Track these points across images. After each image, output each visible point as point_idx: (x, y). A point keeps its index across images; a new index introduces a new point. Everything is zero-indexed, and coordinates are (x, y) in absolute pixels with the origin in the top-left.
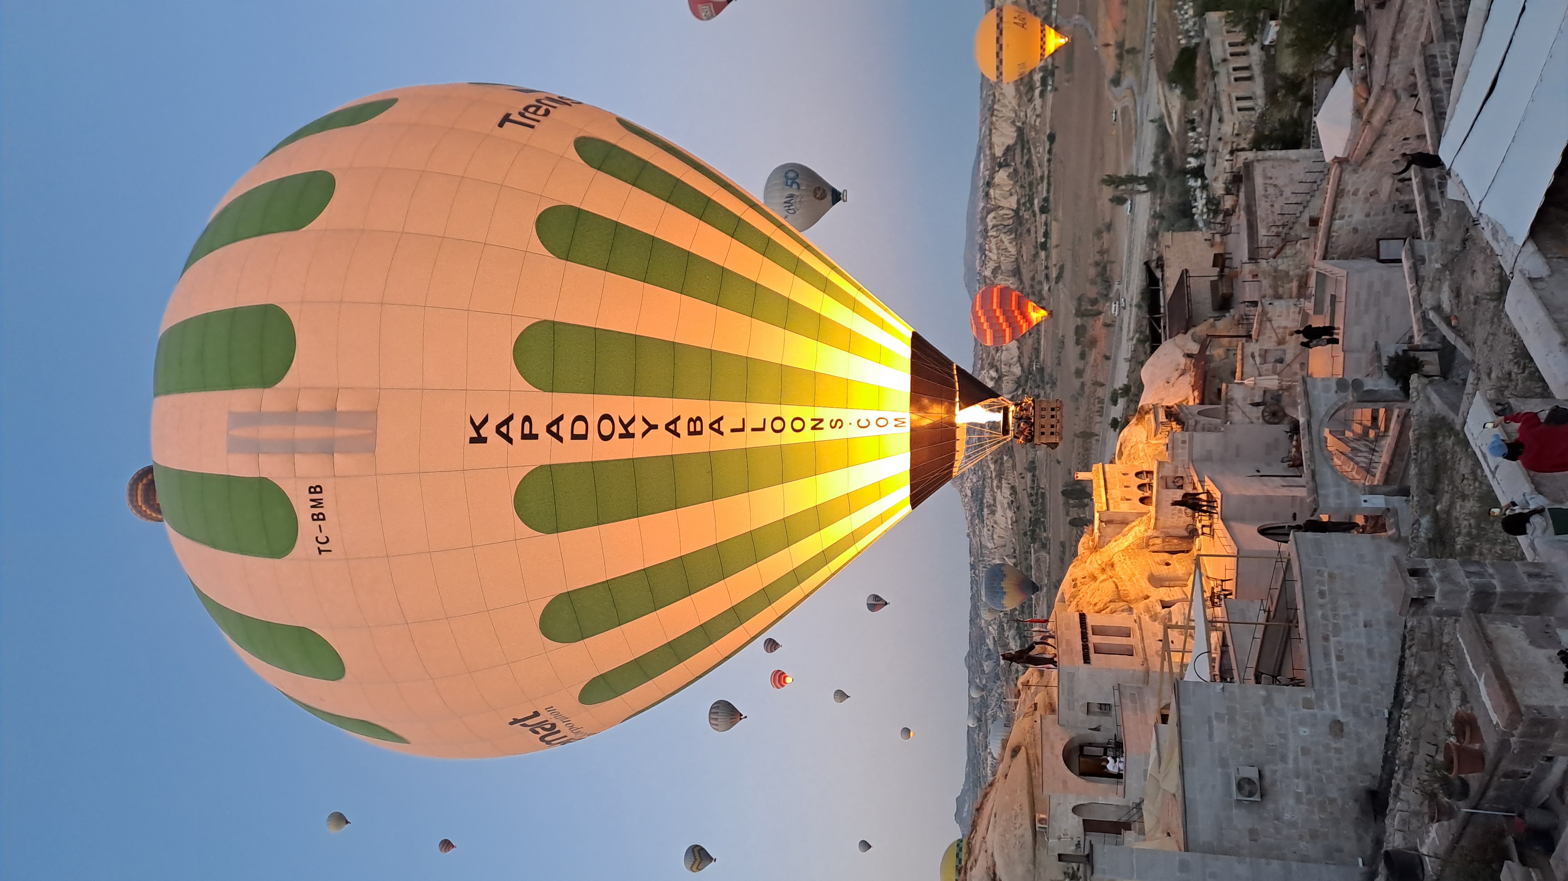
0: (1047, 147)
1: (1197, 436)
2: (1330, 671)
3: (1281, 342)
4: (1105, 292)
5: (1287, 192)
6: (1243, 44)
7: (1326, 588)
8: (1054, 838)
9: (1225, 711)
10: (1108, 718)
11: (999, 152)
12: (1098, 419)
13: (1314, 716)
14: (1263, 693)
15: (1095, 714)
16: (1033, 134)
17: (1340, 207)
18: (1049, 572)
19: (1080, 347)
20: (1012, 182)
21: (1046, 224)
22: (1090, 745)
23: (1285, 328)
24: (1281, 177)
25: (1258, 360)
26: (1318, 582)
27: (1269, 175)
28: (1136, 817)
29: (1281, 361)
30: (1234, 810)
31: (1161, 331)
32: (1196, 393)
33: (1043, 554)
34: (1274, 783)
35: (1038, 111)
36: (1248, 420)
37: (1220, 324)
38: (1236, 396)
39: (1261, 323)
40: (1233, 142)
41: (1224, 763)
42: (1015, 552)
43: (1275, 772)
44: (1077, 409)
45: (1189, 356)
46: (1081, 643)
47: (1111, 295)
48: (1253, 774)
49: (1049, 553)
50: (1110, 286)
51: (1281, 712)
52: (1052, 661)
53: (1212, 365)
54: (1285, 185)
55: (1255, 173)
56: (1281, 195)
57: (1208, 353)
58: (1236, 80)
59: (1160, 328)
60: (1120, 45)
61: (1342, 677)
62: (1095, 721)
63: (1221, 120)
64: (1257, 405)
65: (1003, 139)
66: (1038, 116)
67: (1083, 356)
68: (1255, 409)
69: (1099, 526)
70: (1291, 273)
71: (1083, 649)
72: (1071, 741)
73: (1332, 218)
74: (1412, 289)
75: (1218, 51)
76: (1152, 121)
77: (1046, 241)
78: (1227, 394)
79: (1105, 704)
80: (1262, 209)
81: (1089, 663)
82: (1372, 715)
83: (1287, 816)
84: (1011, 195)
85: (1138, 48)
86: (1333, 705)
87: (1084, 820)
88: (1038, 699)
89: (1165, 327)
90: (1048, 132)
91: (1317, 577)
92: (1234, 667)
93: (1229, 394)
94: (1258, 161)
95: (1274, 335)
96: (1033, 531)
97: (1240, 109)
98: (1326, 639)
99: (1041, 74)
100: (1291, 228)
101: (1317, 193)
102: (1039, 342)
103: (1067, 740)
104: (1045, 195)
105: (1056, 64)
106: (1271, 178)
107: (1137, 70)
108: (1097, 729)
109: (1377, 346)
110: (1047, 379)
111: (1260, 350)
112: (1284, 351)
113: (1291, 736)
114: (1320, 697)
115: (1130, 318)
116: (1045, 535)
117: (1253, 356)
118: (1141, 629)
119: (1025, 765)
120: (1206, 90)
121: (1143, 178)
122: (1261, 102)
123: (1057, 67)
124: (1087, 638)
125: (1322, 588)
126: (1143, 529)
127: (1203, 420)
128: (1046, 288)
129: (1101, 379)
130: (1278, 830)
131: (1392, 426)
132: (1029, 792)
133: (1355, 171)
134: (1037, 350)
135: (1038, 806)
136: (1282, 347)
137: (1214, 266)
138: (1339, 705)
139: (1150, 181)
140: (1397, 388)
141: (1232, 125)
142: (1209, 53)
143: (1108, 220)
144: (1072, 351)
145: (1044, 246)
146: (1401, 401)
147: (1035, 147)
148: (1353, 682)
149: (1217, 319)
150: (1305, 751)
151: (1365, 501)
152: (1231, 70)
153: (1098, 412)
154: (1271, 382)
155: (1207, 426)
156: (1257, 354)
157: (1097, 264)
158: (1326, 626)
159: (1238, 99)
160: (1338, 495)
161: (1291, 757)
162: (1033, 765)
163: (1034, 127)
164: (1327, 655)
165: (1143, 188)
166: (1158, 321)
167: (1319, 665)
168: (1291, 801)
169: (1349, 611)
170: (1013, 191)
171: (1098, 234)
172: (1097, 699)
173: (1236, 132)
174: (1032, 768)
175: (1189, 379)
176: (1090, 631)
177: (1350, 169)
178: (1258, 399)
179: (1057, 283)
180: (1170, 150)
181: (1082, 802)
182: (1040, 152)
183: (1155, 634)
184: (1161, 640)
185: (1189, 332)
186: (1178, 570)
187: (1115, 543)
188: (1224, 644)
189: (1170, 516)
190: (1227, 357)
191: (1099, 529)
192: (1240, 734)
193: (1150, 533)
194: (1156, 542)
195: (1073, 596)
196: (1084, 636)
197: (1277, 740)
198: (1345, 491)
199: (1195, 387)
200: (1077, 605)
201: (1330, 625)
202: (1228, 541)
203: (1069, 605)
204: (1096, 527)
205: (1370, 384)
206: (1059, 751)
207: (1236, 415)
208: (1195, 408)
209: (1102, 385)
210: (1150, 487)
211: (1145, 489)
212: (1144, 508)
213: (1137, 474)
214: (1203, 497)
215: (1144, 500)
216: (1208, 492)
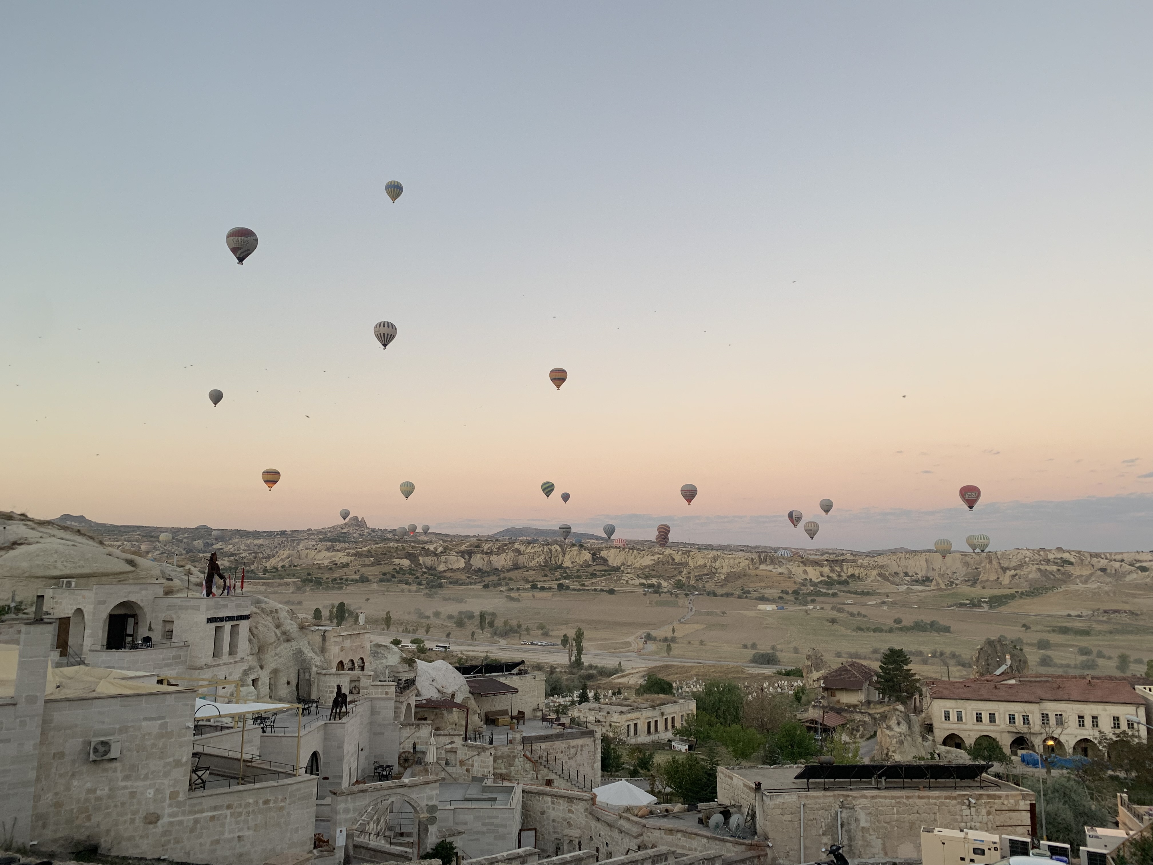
0: (605, 589)
1: (392, 704)
2: (202, 811)
3: (462, 763)
4: (498, 632)
5: (572, 763)
6: (673, 727)
7: (271, 805)
8: (55, 593)
9: (169, 730)
10: (160, 638)
11: (604, 554)
12: (401, 630)
13: (163, 800)
14: (184, 759)
15: (164, 626)
16: (615, 578)
17: (561, 801)
19: (457, 614)
20: (581, 563)
21: (550, 588)
22: (136, 623)
23: (473, 766)
24: (583, 757)
25: (450, 746)
26: (277, 799)
27: (584, 749)
28: (72, 660)
29: (447, 764)
30: (81, 740)
31: (472, 674)
32: (424, 702)
34: (105, 770)
35: (631, 582)
36: (402, 741)
37: (476, 717)
38: (421, 731)
39: (477, 747)
40: (606, 722)
41: (123, 730)
42: (295, 566)
43: (115, 770)
44: (409, 614)
45: (453, 695)
46: (225, 616)
47: (495, 637)
48: (114, 754)
50: (502, 636)
51: (166, 775)
52: (209, 593)
53: (445, 713)
54: (576, 761)
55: (586, 739)
56: (569, 759)
57: (454, 709)
58: (649, 723)
59: (474, 674)
60: (673, 640)
61: (196, 821)
62: (157, 627)
63: (622, 713)
64: (414, 748)
65: (612, 556)
66: (627, 582)
67: (450, 617)
68: (411, 745)
69: (321, 630)
70: (512, 768)
71: (220, 618)
72: (140, 608)
73: (553, 796)
74: (503, 856)
75: (670, 710)
76: (620, 664)
77: (538, 588)
78: (424, 724)
79: (172, 635)
80: (560, 745)
81: (208, 622)
82: (163, 846)
83: (75, 783)
84: (573, 562)
85: (671, 653)
86: (171, 815)
87: (70, 618)
88: (176, 582)
89: (475, 677)
90: (616, 589)
91: (280, 797)
92: (204, 736)
93: (423, 726)
94: (594, 741)
95: (467, 757)
96: (311, 580)
97: (628, 726)
98: (229, 807)
99: (656, 584)
100: (545, 766)
101: (569, 784)
102: (462, 584)
103: (141, 605)
104: (572, 587)
105: (662, 595)
106: (581, 750)
107: (656, 653)
108: (150, 629)
109: (460, 833)
110: (434, 590)
111: (456, 748)
112: (455, 766)
113: (147, 783)
114: (179, 804)
117: (452, 743)
118: (236, 662)
119: (119, 570)
120: (643, 701)
121: (580, 658)
122: (632, 741)
123: (660, 595)
124: (228, 621)
125: (271, 803)
126: (318, 664)
127: (404, 707)
128: (503, 589)
129: (432, 631)
130: (63, 775)
131: (399, 848)
132: (95, 573)
133: (586, 810)
134: (456, 583)
135: (82, 581)
136: (458, 764)
137: (519, 711)
138: (171, 820)
139: (578, 663)
140: (429, 850)
141: (618, 721)
142: (668, 703)
143: (551, 633)
145: (534, 587)
146: (418, 854)
147: (605, 580)
148: (192, 830)
149: (480, 715)
150: (133, 794)
151: (341, 831)
152: (655, 719)
153: (406, 629)
154: (431, 757)
155: (398, 711)
156: (453, 745)
157: (519, 626)
158: (240, 806)
159: (636, 724)
160: (347, 811)
161: (128, 783)
162: (119, 577)
163: (620, 579)
164: (215, 808)
165: (573, 659)
166: (480, 672)
167: (207, 802)
168: (88, 785)
169: (251, 824)
170: (575, 564)
171: (541, 627)
172: (177, 628)
173: (613, 724)
174: (116, 576)
175: (434, 695)
176: (235, 622)
177: (588, 806)
178: (419, 748)
179: (507, 597)
180: (599, 678)
181: (86, 617)
182: (602, 583)
183: (230, 674)
184: (225, 678)
185: (470, 695)
186: (284, 691)
187: (306, 642)
188: (222, 728)
189: (328, 684)
190: (451, 724)
191: (319, 630)
192: (149, 743)
193: (314, 669)
194: (307, 674)
195: (263, 610)
196: (230, 619)
197: (143, 772)
198: (349, 816)
199: (429, 700)
200: (256, 613)
201: (240, 810)
202: (308, 729)
203: (256, 607)
204: (320, 628)
205: (433, 829)
206: (132, 598)
207: (406, 732)
208: (413, 702)
209: (427, 632)
210: (352, 669)
211: (350, 665)
212: (335, 664)
213: (362, 659)
214: (344, 709)
215: (341, 665)
216: (347, 713)
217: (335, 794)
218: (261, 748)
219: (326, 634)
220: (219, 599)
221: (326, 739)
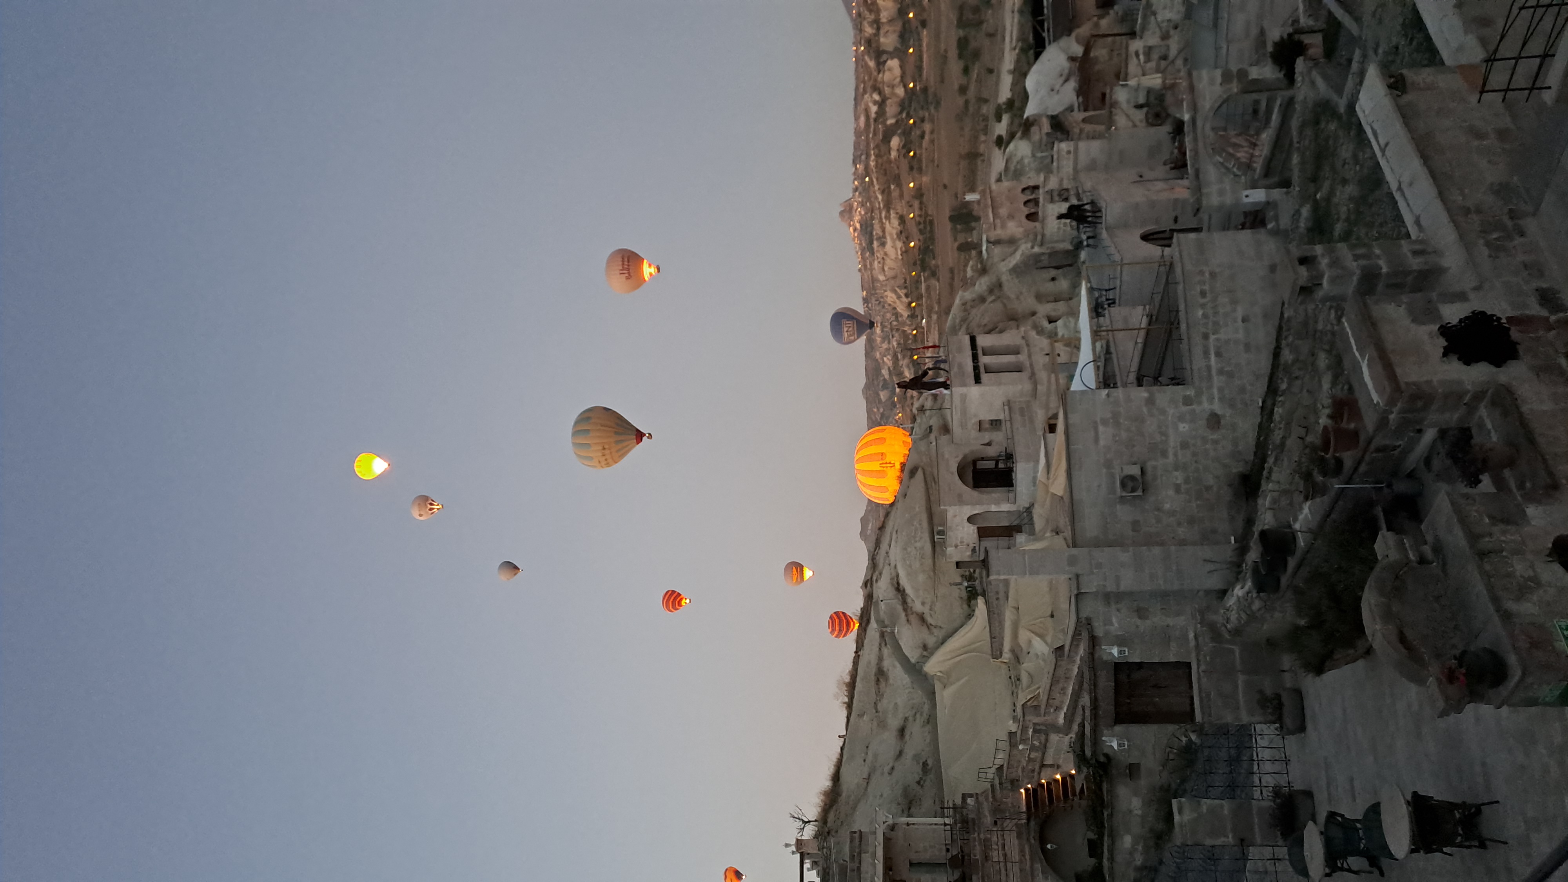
1: (1082, 145)
2: (1209, 368)
3: (1165, 37)
7: (1206, 287)
8: (952, 547)
9: (1110, 416)
10: (999, 433)
12: (983, 138)
13: (1194, 410)
14: (1146, 395)
15: (986, 430)
18: (939, 299)
19: (963, 61)
22: (983, 459)
23: (1169, 21)
25: (1142, 57)
26: (1200, 282)
28: (1026, 521)
29: (1164, 58)
30: (1118, 506)
31: (1045, 35)
32: (1081, 99)
33: (933, 282)
34: (1155, 478)
36: (1132, 124)
37: (1104, 22)
38: (1120, 99)
39: (1145, 17)
41: (1109, 464)
42: (905, 282)
43: (1155, 468)
44: (962, 129)
45: (1072, 59)
46: (972, 364)
48: (1135, 471)
49: (938, 280)
51: (1163, 412)
52: (945, 385)
53: (1096, 68)
57: (1092, 55)
59: (1044, 31)
61: (1221, 372)
62: (987, 437)
64: (1139, 107)
67: (966, 71)
68: (1138, 111)
69: (987, 247)
71: (974, 370)
72: (965, 457)
78: (1111, 98)
79: (996, 420)
81: (980, 383)
82: (1247, 405)
83: (1167, 506)
86: (1211, 400)
87: (978, 528)
88: (934, 422)
89: (1048, 31)
91: (1199, 278)
92: (1117, 375)
93: (1113, 97)
95: (1157, 30)
96: (923, 261)
98: (1206, 337)
102: (921, 59)
103: (961, 457)
108: (989, 444)
109: (1262, 32)
110: (930, 98)
111: (1145, 47)
112: (1169, 46)
113: (1171, 432)
114: (1199, 393)
115: (1012, 26)
116: (934, 262)
117: (1137, 54)
118: (1028, 345)
119: (923, 484)
124: (978, 360)
125: (1204, 288)
126: (1029, 245)
127: (1088, 127)
129: (985, 95)
130: (1159, 521)
131: (1274, 115)
132: (927, 508)
134: (920, 68)
135: (936, 520)
136: (1166, 42)
138: (1216, 400)
140: (1281, 75)
144: (955, 67)
146: (1285, 88)
148: (1230, 375)
149: (1101, 17)
150: (1184, 445)
151: (1247, 196)
153: (982, 130)
154: (1155, 81)
155: (1091, 134)
156: (1141, 52)
158: (1205, 324)
160: (1221, 192)
161: (1171, 452)
162: (930, 483)
164: (1206, 353)
166: (1041, 23)
167: (1198, 363)
168: (1171, 492)
169: (1228, 308)
172: (987, 416)
174: (929, 486)
175: (1072, 84)
176: (980, 352)
178: (1142, 100)
181: (977, 512)
183: (1042, 349)
184: (1047, 354)
185: (1074, 35)
186: (1064, 284)
187: (1003, 263)
188: (1108, 352)
189: (1056, 230)
190: (1111, 59)
191: (987, 250)
192: (1124, 435)
193: (1037, 249)
194: (1043, 258)
195: (964, 320)
196: (975, 358)
197: (1158, 438)
198: (1228, 188)
199: (1080, 92)
200: (967, 329)
201: (1210, 324)
202: (1112, 250)
203: (960, 329)
204: (984, 248)
205: (1255, 73)
206: (955, 469)
207: (1121, 120)
208: (1079, 116)
209: (986, 101)
210: (1036, 202)
211: (1031, 204)
212: (1031, 224)
213: (1024, 190)
214: (1087, 207)
215: (1031, 217)
216: (1092, 203)
217: (1198, 210)
218: (1134, 305)
219: (992, 240)
220: (952, 373)
221: (1125, 225)
